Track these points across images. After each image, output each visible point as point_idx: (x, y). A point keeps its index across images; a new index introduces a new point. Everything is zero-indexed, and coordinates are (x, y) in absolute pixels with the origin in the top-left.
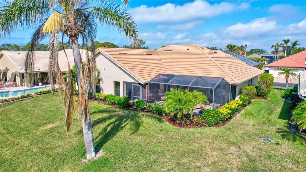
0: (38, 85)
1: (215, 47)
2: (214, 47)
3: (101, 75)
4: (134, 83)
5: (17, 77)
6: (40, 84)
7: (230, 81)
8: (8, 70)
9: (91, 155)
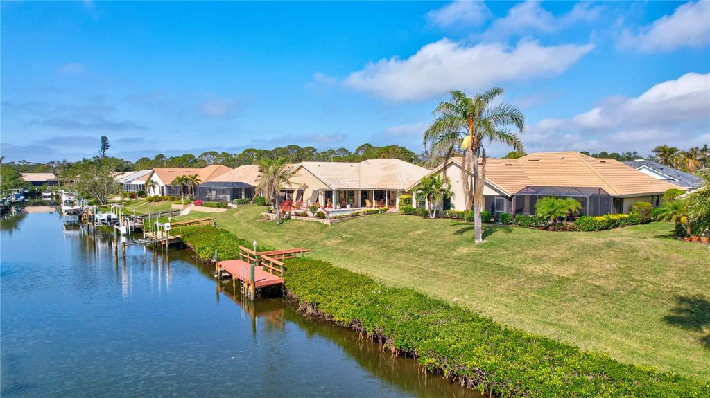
0: (345, 207)
1: (635, 153)
2: (632, 152)
3: (452, 189)
4: (497, 196)
5: (320, 196)
6: (348, 206)
7: (612, 193)
8: (307, 187)
9: (479, 241)
